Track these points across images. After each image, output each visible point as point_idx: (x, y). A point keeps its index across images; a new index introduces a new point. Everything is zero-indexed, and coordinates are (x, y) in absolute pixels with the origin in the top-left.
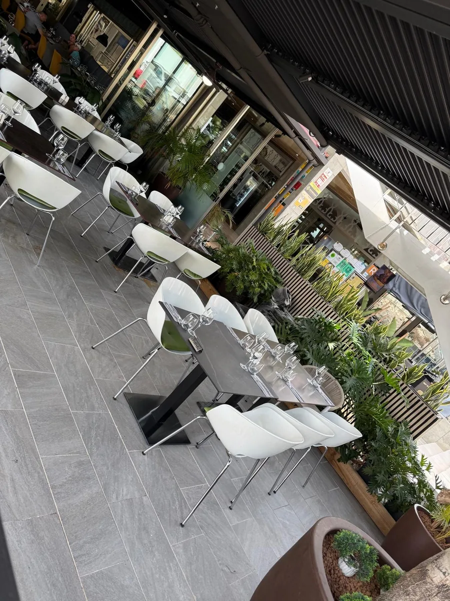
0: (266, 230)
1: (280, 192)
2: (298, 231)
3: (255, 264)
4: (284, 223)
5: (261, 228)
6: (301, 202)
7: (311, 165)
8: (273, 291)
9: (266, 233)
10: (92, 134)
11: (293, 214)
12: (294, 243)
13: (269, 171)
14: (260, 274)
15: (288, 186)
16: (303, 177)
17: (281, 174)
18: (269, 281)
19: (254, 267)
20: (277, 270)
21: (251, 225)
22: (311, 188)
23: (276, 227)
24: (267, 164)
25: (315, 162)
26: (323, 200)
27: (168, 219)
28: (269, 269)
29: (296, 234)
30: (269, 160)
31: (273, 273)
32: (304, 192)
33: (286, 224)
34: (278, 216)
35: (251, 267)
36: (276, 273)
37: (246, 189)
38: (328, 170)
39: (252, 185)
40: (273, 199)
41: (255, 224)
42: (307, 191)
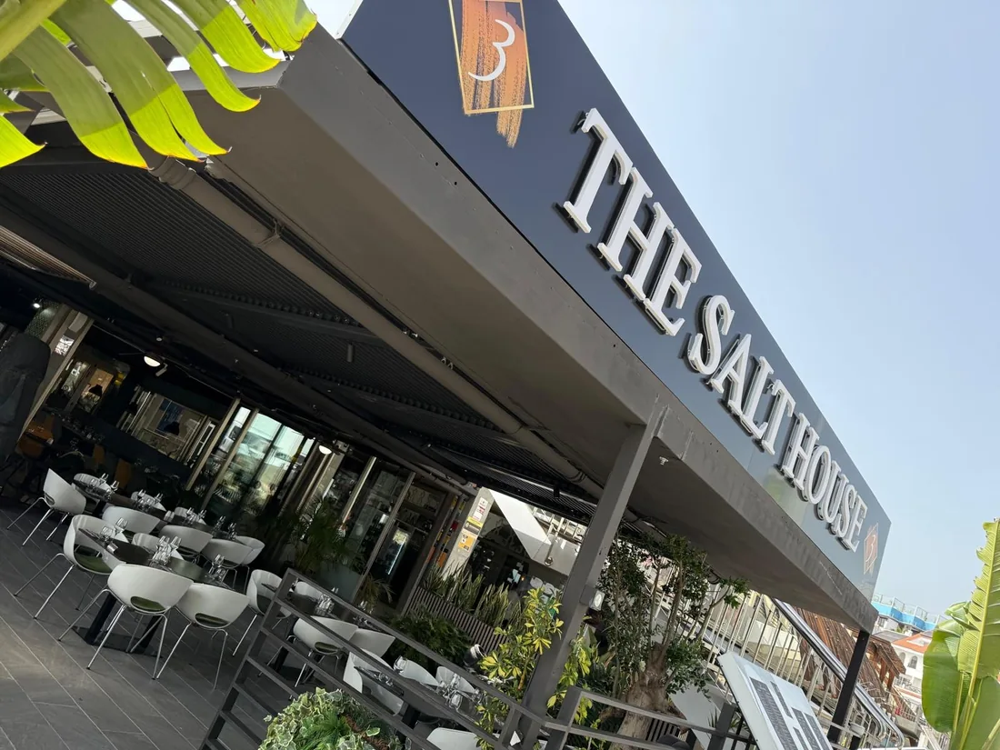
0: (435, 587)
1: (438, 537)
2: (471, 575)
3: (433, 628)
4: (452, 571)
5: (429, 586)
6: (465, 543)
7: (462, 500)
8: (463, 655)
9: (436, 590)
10: (209, 544)
11: (460, 558)
12: (470, 591)
13: (418, 515)
14: (443, 639)
15: (445, 528)
16: (457, 515)
17: (436, 515)
18: (456, 643)
19: (433, 633)
20: (462, 629)
21: (415, 587)
22: (470, 523)
23: (445, 579)
24: (414, 508)
25: (464, 496)
26: (498, 530)
27: (325, 604)
28: (451, 630)
29: (470, 580)
30: (415, 501)
31: (457, 633)
32: (464, 531)
33: (456, 572)
34: (443, 567)
35: (429, 633)
36: (461, 633)
37: (396, 546)
38: (482, 500)
39: (401, 538)
40: (432, 549)
41: (420, 584)
42: (468, 529)
